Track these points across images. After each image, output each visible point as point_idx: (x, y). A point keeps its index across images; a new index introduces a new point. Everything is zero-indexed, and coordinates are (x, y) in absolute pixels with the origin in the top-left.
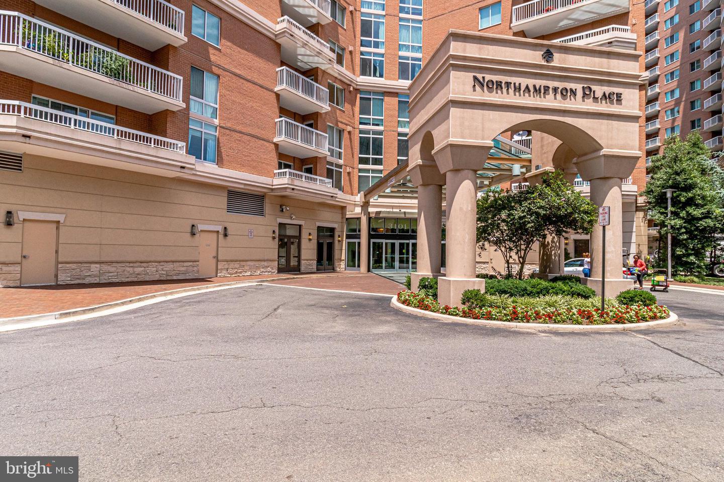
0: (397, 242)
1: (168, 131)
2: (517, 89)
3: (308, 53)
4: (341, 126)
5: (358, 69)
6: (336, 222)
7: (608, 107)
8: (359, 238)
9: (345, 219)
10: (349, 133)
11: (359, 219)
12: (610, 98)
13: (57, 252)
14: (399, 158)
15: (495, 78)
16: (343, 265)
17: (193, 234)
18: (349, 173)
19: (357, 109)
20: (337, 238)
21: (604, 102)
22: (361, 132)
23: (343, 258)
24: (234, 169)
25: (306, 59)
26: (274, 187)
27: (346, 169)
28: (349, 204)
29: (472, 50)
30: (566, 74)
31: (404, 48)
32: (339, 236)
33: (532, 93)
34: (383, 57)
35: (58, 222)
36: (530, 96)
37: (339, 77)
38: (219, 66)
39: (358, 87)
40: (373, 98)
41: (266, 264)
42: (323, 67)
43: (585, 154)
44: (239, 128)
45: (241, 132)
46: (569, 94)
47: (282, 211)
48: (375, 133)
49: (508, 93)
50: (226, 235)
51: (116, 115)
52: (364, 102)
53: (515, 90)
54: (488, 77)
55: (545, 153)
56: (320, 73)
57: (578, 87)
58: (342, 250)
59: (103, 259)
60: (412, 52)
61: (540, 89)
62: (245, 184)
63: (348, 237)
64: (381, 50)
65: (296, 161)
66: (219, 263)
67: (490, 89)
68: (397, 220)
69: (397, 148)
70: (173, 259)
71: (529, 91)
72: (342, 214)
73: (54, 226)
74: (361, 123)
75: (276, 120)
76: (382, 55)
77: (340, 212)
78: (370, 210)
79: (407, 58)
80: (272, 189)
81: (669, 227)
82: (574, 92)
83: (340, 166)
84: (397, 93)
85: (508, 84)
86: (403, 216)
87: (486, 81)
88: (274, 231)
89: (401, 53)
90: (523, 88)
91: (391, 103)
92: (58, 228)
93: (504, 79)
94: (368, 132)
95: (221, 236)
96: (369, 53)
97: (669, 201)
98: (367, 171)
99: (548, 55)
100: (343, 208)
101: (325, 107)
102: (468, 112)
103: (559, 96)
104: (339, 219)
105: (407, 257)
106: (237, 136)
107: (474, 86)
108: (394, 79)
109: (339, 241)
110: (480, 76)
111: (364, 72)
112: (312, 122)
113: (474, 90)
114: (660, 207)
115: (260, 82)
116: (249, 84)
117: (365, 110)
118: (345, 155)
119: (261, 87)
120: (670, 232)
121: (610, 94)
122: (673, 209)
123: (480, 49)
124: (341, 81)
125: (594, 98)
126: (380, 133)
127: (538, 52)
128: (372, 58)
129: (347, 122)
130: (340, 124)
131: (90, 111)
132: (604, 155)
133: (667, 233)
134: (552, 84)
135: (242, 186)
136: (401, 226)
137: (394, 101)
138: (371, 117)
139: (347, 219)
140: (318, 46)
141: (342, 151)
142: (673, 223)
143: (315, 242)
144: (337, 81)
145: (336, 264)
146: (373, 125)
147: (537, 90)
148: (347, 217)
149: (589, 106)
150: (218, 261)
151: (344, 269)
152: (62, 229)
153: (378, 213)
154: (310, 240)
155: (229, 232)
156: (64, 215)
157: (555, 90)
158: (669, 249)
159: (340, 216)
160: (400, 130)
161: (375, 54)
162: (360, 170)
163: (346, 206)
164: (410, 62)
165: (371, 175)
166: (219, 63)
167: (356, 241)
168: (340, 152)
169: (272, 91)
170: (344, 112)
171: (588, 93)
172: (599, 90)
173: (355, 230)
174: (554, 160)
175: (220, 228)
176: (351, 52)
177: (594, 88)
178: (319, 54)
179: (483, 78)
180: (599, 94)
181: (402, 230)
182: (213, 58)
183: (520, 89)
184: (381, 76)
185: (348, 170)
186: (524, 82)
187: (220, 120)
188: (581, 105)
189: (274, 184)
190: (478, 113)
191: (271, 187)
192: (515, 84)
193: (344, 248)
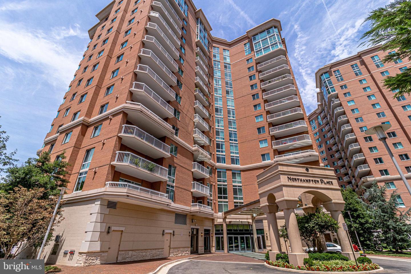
0: (239, 236)
1: (161, 189)
2: (301, 180)
3: (203, 156)
4: (212, 183)
5: (216, 160)
6: (210, 227)
7: (329, 186)
8: (223, 234)
10: (214, 185)
11: (222, 225)
12: (329, 183)
13: (119, 245)
14: (234, 196)
15: (294, 177)
16: (214, 249)
17: (163, 235)
18: (215, 203)
19: (216, 176)
21: (328, 184)
22: (218, 185)
23: (214, 245)
24: (179, 204)
25: (200, 158)
26: (191, 211)
27: (213, 201)
28: (216, 217)
29: (285, 169)
30: (314, 176)
31: (232, 153)
32: (212, 234)
33: (306, 182)
34: (225, 156)
35: (122, 231)
36: (305, 183)
37: (211, 164)
38: (176, 164)
39: (216, 167)
40: (222, 172)
41: (186, 249)
42: (206, 161)
43: (326, 202)
44: (181, 186)
45: (181, 188)
46: (317, 182)
47: (193, 222)
48: (224, 185)
49: (299, 182)
50: (174, 235)
51: (142, 184)
52: (219, 173)
53: (300, 181)
54: (292, 177)
55: (307, 199)
56: (205, 163)
57: (319, 179)
59: (134, 249)
60: (235, 154)
61: (308, 181)
62: (182, 210)
63: (216, 234)
64: (224, 154)
65: (195, 198)
66: (171, 249)
67: (293, 181)
68: (238, 225)
69: (233, 192)
70: (156, 248)
71: (305, 181)
72: (213, 222)
73: (120, 233)
74: (218, 181)
75: (192, 182)
76: (224, 155)
77: (212, 222)
78: (227, 220)
79: (234, 156)
80: (190, 212)
81: (354, 228)
82: (318, 181)
83: (211, 200)
84: (231, 170)
85: (298, 179)
86: (241, 223)
87: (291, 178)
88: (190, 232)
89: (231, 155)
90: (303, 180)
91: (229, 173)
92: (122, 234)
93: (297, 177)
94: (221, 185)
95: (172, 235)
96: (220, 155)
97: (350, 216)
98: (222, 202)
99: (307, 170)
101: (208, 176)
102: (288, 189)
103: (314, 182)
104: (211, 225)
106: (180, 189)
107: (288, 180)
108: (230, 164)
109: (212, 236)
110: (289, 177)
111: (218, 162)
112: (202, 182)
113: (289, 181)
114: (348, 218)
115: (188, 168)
116: (185, 169)
117: (219, 176)
118: (213, 195)
119: (188, 170)
120: (355, 230)
121: (329, 182)
122: (353, 219)
123: (287, 168)
124: (211, 165)
125: (324, 183)
126: (226, 185)
127: (304, 169)
128: (221, 156)
129: (213, 181)
130: (211, 182)
131: (135, 182)
132: (334, 203)
133: (354, 230)
134: (311, 179)
135: (181, 211)
136: (240, 228)
137: (231, 172)
138: (222, 179)
139: (215, 225)
140: (205, 154)
141: (212, 193)
142: (355, 225)
143: (203, 237)
144: (210, 165)
145: (211, 248)
146: (223, 182)
147: (307, 181)
149: (323, 186)
150: (170, 248)
151: (215, 251)
152: (123, 234)
153: (230, 222)
154: (202, 236)
155: (175, 233)
156: (125, 228)
157: (312, 180)
158: (358, 238)
159: (211, 223)
160: (233, 184)
161: (222, 155)
162: (219, 202)
163: (214, 219)
164: (235, 158)
165: (223, 204)
166: (176, 162)
167: (220, 236)
168: (211, 194)
169: (191, 171)
170: (212, 177)
171: (322, 182)
172: (326, 180)
173: (219, 231)
174: (312, 202)
175: (171, 232)
176: (213, 154)
177: (324, 180)
178: (206, 157)
179: (290, 177)
180: (326, 182)
181: (240, 230)
182: (175, 161)
183: (302, 180)
184: (225, 163)
185: (215, 202)
186: (303, 178)
187: (175, 183)
188: (321, 185)
189: (192, 210)
190: (291, 189)
191: (190, 211)
192: (300, 179)
193: (214, 240)
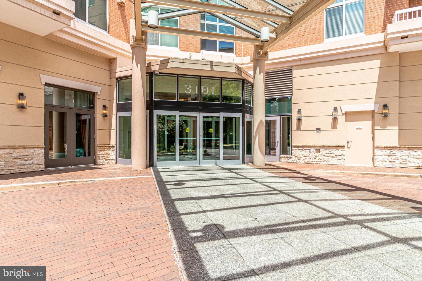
0: (200, 116)
9: (115, 80)
16: (112, 154)
18: (121, 5)
20: (99, 110)
23: (113, 142)
28: (122, 55)
32: (104, 107)
58: (110, 130)
68: (200, 79)
77: (107, 67)
100: (111, 62)
104: (106, 80)
105: (216, 140)
109: (105, 115)
136: (205, 89)
139: (118, 79)
145: (99, 153)
148: (118, 75)
151: (114, 162)
153: (165, 62)
163: (116, 58)
193: (113, 127)
